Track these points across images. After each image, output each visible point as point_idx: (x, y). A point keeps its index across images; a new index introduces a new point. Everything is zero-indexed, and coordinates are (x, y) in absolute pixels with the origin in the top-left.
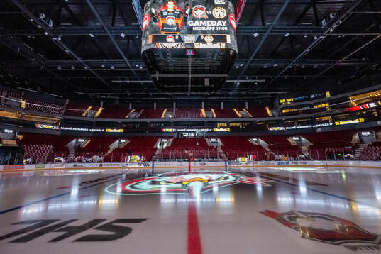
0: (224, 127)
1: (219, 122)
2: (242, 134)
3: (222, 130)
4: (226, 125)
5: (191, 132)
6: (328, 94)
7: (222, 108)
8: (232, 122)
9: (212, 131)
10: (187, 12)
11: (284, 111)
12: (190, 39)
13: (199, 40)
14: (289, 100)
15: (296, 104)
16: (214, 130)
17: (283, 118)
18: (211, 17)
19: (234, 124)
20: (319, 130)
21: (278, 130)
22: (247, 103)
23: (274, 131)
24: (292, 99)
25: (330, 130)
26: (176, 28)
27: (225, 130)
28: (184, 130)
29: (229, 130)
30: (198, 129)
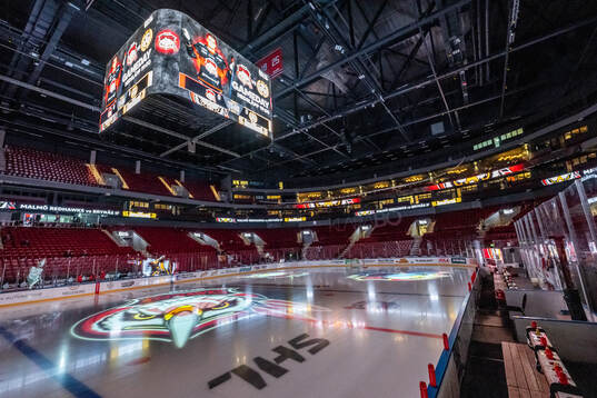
0: (145, 211)
1: (134, 199)
2: (176, 225)
3: (140, 215)
4: (147, 205)
5: (61, 213)
6: (281, 185)
7: (138, 171)
8: (160, 203)
9: (121, 216)
10: (232, 66)
11: (236, 197)
12: (234, 107)
13: (243, 114)
14: (244, 183)
15: (250, 190)
16: (125, 214)
17: (236, 206)
18: (255, 90)
19: (163, 207)
20: (271, 225)
21: (228, 223)
22: (183, 173)
23: (223, 223)
24: (246, 183)
25: (280, 226)
26: (218, 83)
27: (148, 216)
28: (45, 208)
29: (154, 216)
30: (86, 207)
